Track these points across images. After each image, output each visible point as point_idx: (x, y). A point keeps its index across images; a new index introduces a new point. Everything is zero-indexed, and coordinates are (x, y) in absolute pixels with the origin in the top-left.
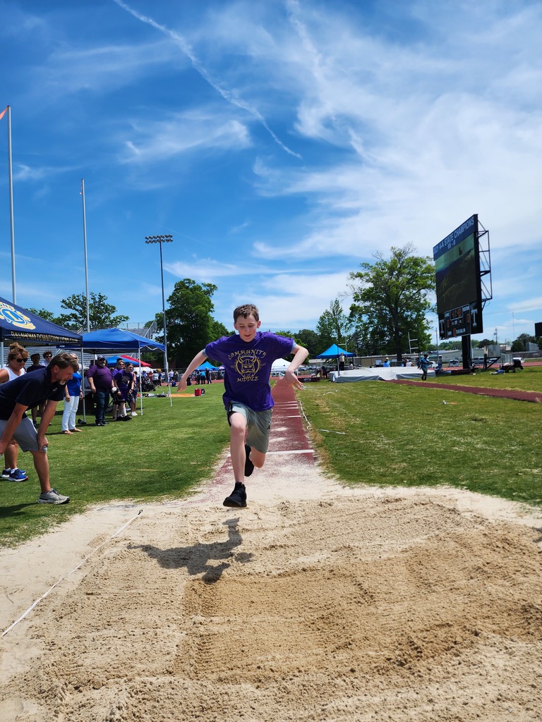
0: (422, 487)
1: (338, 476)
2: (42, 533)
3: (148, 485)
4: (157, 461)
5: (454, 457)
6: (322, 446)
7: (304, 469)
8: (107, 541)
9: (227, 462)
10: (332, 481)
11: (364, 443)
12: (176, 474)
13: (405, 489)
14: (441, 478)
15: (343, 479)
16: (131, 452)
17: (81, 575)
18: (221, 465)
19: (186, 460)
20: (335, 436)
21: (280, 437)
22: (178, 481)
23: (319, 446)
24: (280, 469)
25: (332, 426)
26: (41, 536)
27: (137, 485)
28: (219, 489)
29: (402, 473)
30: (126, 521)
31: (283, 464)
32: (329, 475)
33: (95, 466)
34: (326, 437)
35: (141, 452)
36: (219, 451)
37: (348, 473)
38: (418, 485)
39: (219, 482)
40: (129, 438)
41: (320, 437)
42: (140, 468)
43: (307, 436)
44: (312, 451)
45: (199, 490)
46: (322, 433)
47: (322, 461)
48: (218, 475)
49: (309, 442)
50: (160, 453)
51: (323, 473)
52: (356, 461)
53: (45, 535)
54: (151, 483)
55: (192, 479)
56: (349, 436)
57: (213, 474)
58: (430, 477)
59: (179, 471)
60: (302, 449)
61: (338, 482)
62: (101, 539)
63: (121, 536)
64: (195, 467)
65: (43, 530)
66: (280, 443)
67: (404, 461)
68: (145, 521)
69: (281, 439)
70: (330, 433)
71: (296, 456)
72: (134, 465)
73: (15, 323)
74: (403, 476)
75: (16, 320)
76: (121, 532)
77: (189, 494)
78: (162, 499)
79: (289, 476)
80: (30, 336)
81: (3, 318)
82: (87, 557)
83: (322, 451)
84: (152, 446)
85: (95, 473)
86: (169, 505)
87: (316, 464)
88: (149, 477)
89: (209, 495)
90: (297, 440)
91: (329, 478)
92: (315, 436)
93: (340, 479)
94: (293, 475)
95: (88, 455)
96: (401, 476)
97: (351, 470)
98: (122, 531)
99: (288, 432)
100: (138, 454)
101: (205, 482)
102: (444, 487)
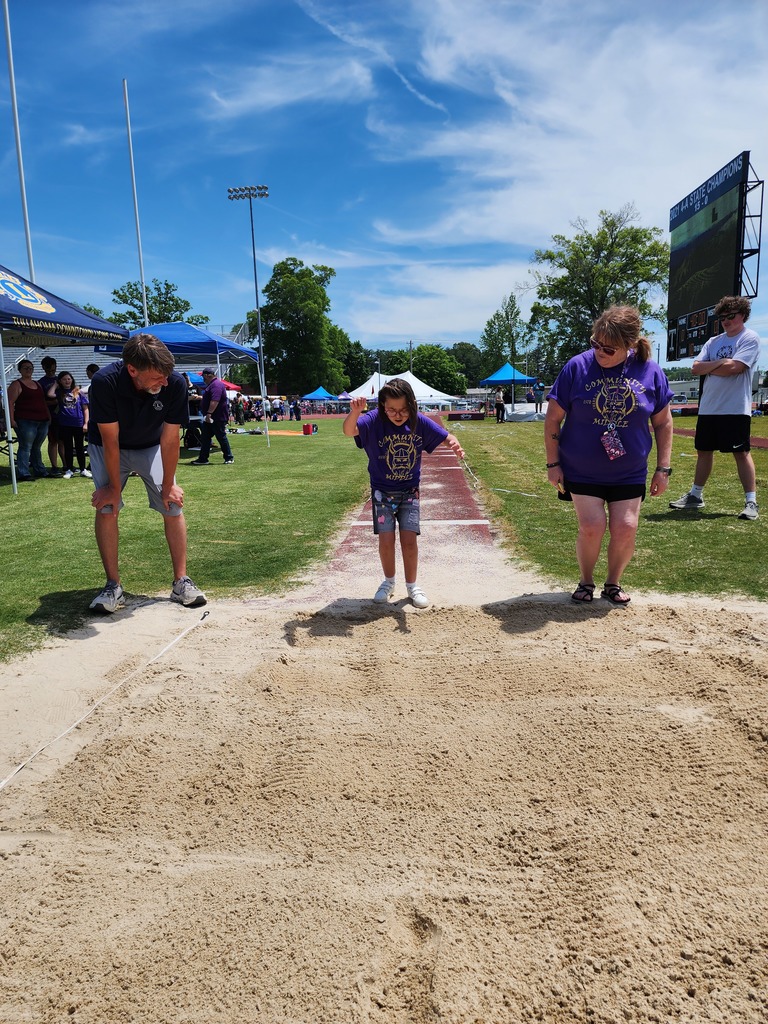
0: (695, 594)
1: (538, 566)
2: (30, 650)
3: (224, 568)
4: (241, 527)
5: (735, 543)
6: (502, 514)
7: (477, 551)
8: (139, 670)
9: (352, 534)
10: (529, 574)
11: (571, 512)
12: (269, 549)
13: (664, 596)
14: (724, 579)
15: (548, 573)
16: (202, 513)
17: (78, 743)
18: (341, 539)
19: (287, 527)
20: (521, 500)
21: (431, 497)
22: (272, 562)
23: (498, 514)
24: (436, 549)
25: (514, 483)
26: (28, 655)
27: (206, 567)
28: (339, 580)
29: (648, 567)
30: (179, 631)
31: (441, 541)
32: (522, 564)
33: (145, 533)
34: (507, 500)
35: (218, 513)
36: (338, 515)
37: (553, 561)
38: (686, 591)
39: (339, 567)
40: (202, 490)
41: (497, 501)
42: (213, 537)
43: (475, 497)
44: (486, 522)
45: (305, 579)
46: (499, 494)
47: (505, 540)
48: (338, 554)
49: (480, 508)
50: (247, 515)
51: (512, 560)
52: (562, 541)
53: (36, 653)
54: (229, 563)
55: (296, 560)
56: (542, 500)
57: (328, 553)
58: (703, 575)
59: (275, 545)
60: (470, 517)
61: (540, 578)
62: (129, 665)
63: (165, 660)
64: (301, 540)
65: (33, 644)
66: (433, 507)
67: (646, 545)
68: (210, 633)
69: (434, 501)
70: (512, 495)
71: (462, 529)
72: (204, 533)
73: (21, 302)
74: (651, 571)
75: (23, 296)
76: (165, 653)
77: (289, 586)
78: (244, 593)
79: (453, 562)
80: (46, 325)
81: (3, 293)
82: (98, 702)
83: (502, 523)
84: (236, 504)
85: (141, 544)
86: (254, 605)
87: (496, 543)
88: (226, 554)
89: (321, 589)
90: (461, 504)
91: (522, 569)
92: (489, 499)
93: (543, 572)
94: (460, 562)
95: (136, 515)
96: (649, 571)
97: (557, 556)
98: (168, 651)
99: (444, 490)
100: (214, 515)
101: (315, 566)
102: (736, 597)
